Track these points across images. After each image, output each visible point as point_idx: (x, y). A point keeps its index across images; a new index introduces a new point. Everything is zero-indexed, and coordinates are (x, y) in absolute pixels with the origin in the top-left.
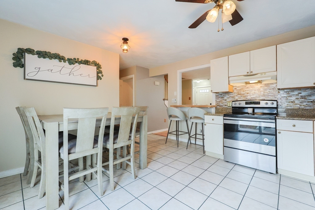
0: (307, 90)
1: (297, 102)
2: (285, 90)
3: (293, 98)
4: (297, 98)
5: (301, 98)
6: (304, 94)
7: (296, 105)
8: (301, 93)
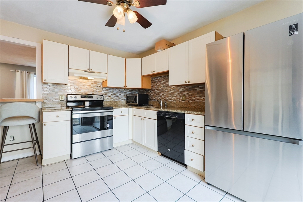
0: (116, 89)
1: (112, 97)
2: (106, 88)
3: (110, 94)
4: (112, 94)
5: (113, 94)
6: (115, 92)
7: (111, 99)
8: (113, 91)
